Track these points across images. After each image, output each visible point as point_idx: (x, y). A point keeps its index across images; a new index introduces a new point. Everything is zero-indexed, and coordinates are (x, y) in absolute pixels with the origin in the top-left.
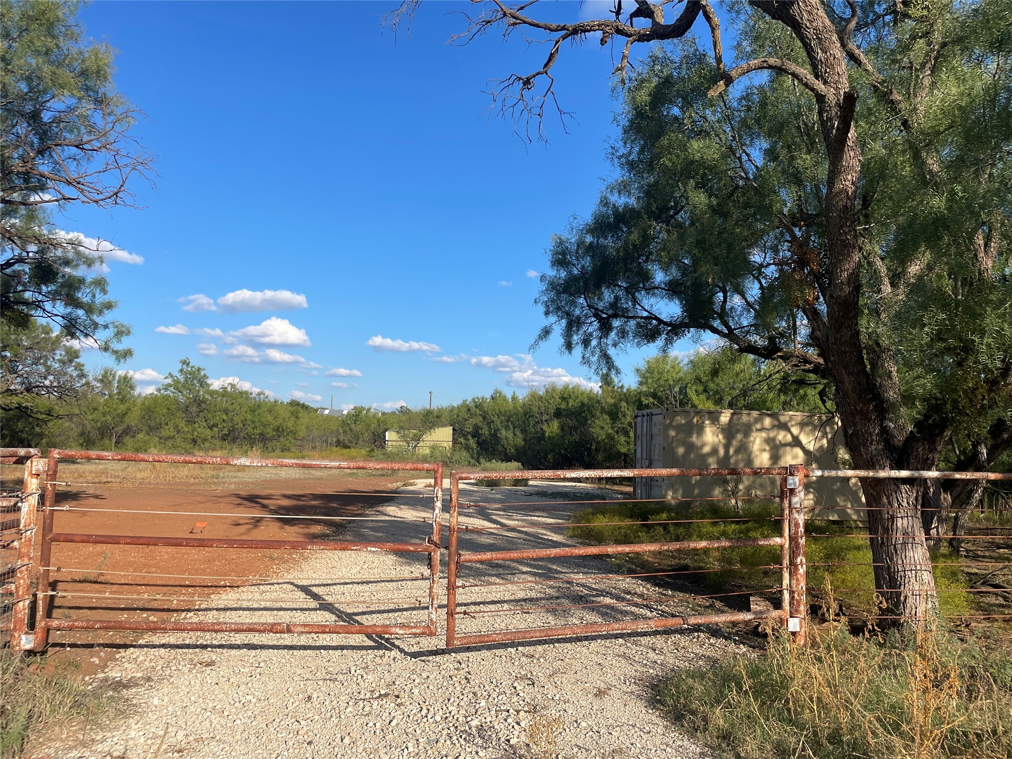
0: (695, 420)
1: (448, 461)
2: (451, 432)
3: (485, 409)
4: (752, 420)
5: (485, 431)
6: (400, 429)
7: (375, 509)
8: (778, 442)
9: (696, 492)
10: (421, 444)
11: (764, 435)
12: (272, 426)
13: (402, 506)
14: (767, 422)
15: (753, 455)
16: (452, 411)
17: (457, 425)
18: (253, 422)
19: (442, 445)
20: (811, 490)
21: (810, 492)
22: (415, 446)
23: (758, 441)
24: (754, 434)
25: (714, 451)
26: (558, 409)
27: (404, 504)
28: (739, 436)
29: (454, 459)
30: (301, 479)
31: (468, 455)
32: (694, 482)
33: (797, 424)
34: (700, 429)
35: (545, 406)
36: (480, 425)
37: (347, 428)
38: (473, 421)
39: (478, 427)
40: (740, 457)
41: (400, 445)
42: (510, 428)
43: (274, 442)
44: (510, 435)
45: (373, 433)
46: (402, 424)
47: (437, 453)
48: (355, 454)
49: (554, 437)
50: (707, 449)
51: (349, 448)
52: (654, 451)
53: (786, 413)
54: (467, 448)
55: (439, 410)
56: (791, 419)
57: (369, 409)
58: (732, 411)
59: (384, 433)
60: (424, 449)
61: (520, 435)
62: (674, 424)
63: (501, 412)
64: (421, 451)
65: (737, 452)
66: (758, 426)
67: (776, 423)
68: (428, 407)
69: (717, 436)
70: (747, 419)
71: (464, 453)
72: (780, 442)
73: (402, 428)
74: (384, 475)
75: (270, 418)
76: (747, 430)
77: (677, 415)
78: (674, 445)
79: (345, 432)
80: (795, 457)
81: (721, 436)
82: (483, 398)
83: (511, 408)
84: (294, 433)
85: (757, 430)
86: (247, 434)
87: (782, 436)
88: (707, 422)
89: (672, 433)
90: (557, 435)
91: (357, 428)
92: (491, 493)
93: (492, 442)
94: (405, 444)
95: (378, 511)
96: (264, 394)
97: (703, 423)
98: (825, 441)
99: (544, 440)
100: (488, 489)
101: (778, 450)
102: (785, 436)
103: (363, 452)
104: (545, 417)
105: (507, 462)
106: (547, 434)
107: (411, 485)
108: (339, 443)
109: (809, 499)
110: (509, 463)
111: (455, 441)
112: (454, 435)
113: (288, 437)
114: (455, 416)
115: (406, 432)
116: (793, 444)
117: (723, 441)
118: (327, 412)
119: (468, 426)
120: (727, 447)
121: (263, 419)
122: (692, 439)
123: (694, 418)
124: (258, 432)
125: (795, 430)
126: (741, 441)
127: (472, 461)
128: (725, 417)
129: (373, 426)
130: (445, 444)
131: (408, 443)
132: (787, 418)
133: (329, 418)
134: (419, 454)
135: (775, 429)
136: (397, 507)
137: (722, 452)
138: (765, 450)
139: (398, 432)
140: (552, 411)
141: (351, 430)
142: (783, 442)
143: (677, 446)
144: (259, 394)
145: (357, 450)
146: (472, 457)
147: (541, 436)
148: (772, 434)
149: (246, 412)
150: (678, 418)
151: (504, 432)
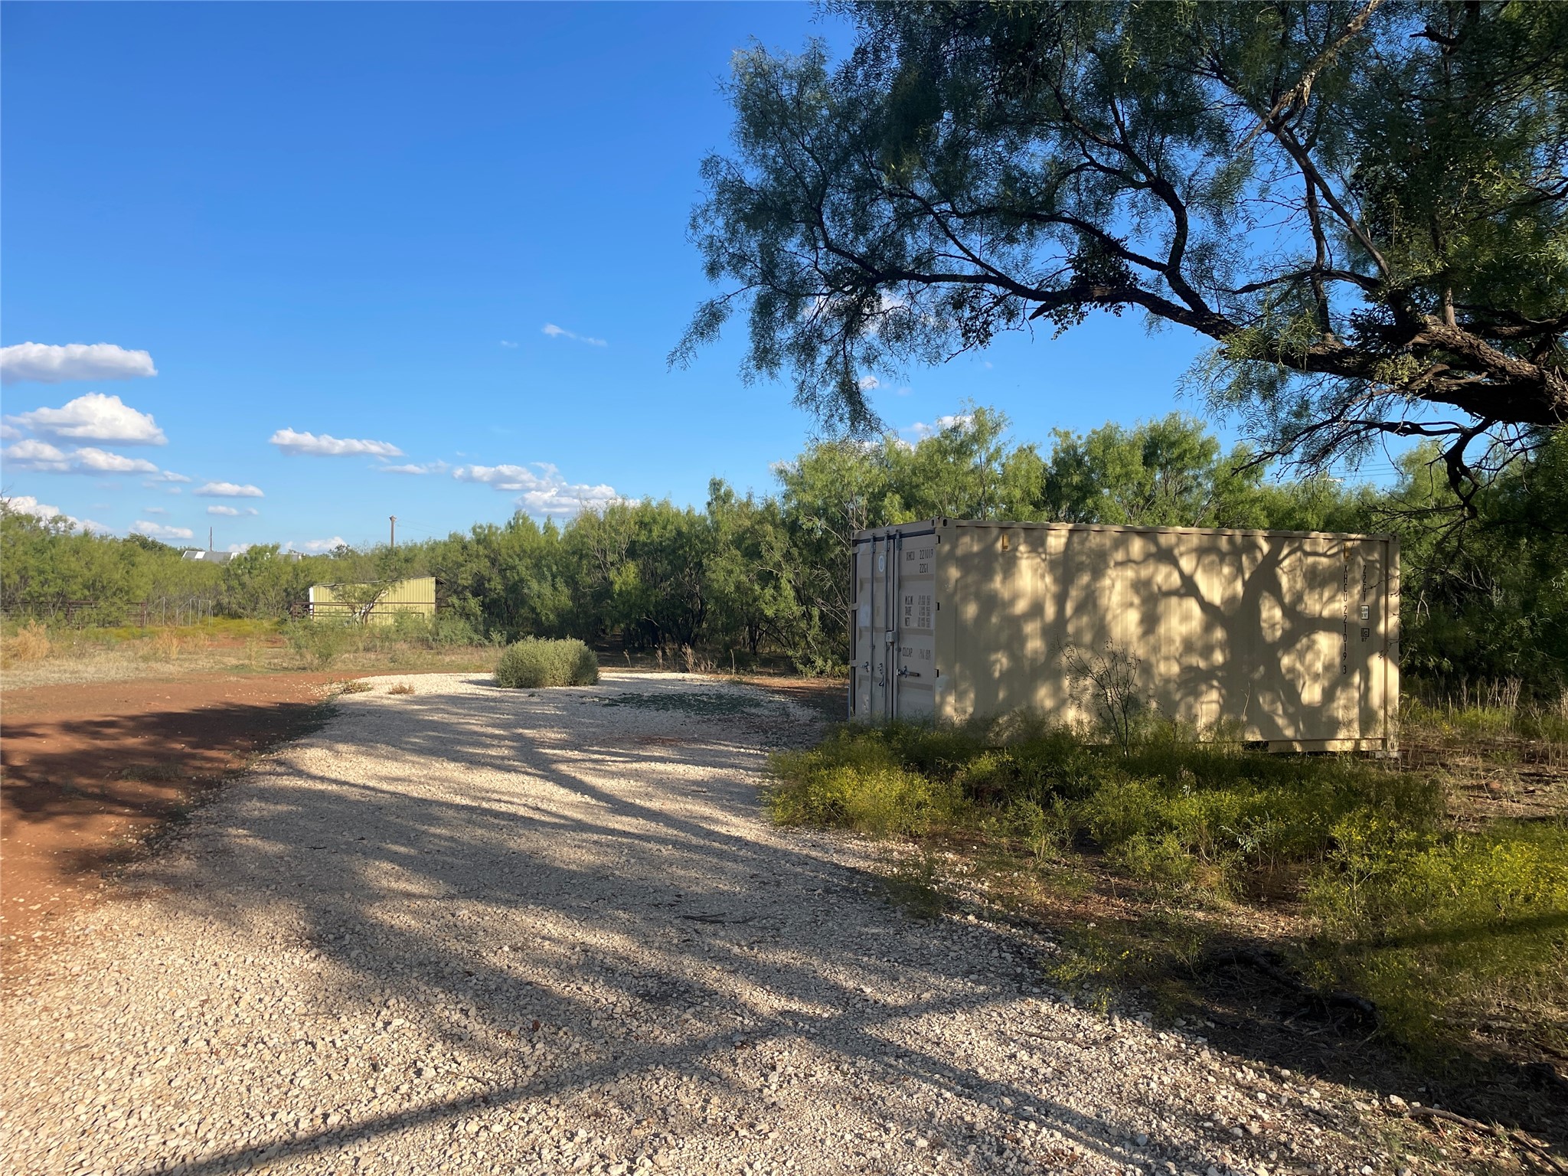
0: (999, 545)
1: (431, 638)
2: (434, 586)
3: (495, 545)
4: (1108, 543)
5: (496, 585)
6: (337, 582)
7: (275, 756)
8: (1156, 588)
9: (1001, 695)
10: (377, 608)
11: (1130, 573)
12: (80, 580)
13: (341, 747)
14: (1137, 546)
15: (1109, 617)
16: (433, 549)
17: (443, 574)
18: (41, 572)
19: (414, 610)
20: (1215, 683)
21: (1212, 687)
22: (366, 613)
23: (1118, 586)
24: (1112, 573)
25: (1036, 609)
26: (633, 543)
27: (345, 740)
28: (1085, 579)
29: (442, 634)
30: (125, 682)
31: (467, 626)
32: (997, 674)
33: (1189, 552)
34: (1010, 564)
35: (610, 538)
36: (486, 573)
37: (235, 583)
38: (473, 566)
39: (483, 577)
40: (1085, 620)
41: (337, 611)
42: (545, 579)
43: (87, 610)
44: (547, 590)
45: (286, 590)
46: (339, 574)
47: (409, 624)
48: (250, 628)
49: (629, 593)
50: (1021, 606)
51: (240, 617)
52: (908, 611)
53: (1171, 529)
54: (466, 615)
55: (410, 549)
56: (1179, 541)
57: (275, 548)
58: (1070, 526)
59: (306, 590)
60: (383, 617)
61: (566, 590)
62: (959, 552)
63: (524, 551)
64: (377, 620)
65: (1079, 610)
66: (1119, 556)
67: (1153, 549)
68: (388, 543)
69: (1043, 577)
70: (1098, 539)
71: (462, 624)
72: (1159, 588)
73: (340, 580)
74: (304, 669)
75: (74, 564)
76: (1098, 564)
77: (964, 534)
78: (957, 598)
79: (230, 589)
80: (1186, 618)
81: (1048, 579)
82: (490, 527)
83: (543, 544)
84: (127, 593)
85: (1117, 564)
86: (30, 594)
87: (1164, 577)
88: (1022, 548)
89: (954, 573)
90: (636, 589)
91: (253, 582)
92: (531, 703)
93: (510, 602)
94: (346, 609)
95: (280, 763)
96: (65, 521)
97: (1016, 549)
98: (1239, 587)
99: (612, 598)
100: (521, 695)
101: (1155, 605)
102: (1168, 576)
103: (267, 624)
104: (611, 557)
105: (557, 639)
106: (617, 587)
107: (361, 689)
108: (220, 610)
109: (1211, 702)
110: (561, 642)
111: (440, 603)
112: (437, 592)
113: (116, 599)
114: (440, 559)
115: (348, 587)
116: (1182, 591)
117: (1053, 588)
118: (200, 555)
119: (464, 576)
120: (1061, 600)
121: (63, 567)
122: (993, 586)
123: (996, 540)
124: (52, 590)
125: (1187, 564)
126: (1088, 586)
127: (476, 637)
128: (1057, 539)
129: (284, 578)
130: (423, 609)
131: (353, 608)
132: (1173, 539)
133: (201, 566)
134: (374, 626)
135: (1151, 561)
136: (330, 749)
137: (1050, 611)
138: (1131, 605)
139: (332, 588)
140: (624, 546)
141: (243, 585)
142: (1164, 588)
143: (965, 600)
144: (55, 520)
145: (254, 620)
146: (476, 631)
147: (604, 591)
148: (1145, 573)
149: (26, 553)
150: (966, 539)
151: (534, 585)
